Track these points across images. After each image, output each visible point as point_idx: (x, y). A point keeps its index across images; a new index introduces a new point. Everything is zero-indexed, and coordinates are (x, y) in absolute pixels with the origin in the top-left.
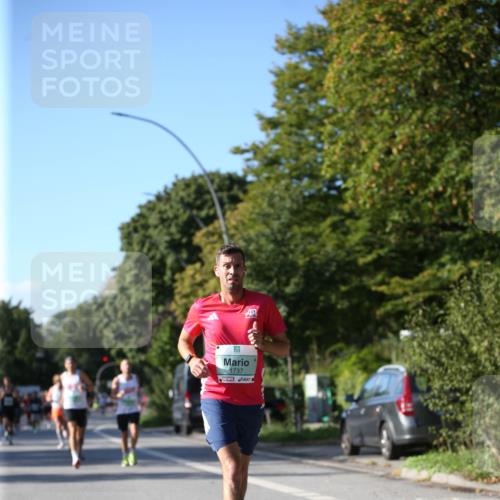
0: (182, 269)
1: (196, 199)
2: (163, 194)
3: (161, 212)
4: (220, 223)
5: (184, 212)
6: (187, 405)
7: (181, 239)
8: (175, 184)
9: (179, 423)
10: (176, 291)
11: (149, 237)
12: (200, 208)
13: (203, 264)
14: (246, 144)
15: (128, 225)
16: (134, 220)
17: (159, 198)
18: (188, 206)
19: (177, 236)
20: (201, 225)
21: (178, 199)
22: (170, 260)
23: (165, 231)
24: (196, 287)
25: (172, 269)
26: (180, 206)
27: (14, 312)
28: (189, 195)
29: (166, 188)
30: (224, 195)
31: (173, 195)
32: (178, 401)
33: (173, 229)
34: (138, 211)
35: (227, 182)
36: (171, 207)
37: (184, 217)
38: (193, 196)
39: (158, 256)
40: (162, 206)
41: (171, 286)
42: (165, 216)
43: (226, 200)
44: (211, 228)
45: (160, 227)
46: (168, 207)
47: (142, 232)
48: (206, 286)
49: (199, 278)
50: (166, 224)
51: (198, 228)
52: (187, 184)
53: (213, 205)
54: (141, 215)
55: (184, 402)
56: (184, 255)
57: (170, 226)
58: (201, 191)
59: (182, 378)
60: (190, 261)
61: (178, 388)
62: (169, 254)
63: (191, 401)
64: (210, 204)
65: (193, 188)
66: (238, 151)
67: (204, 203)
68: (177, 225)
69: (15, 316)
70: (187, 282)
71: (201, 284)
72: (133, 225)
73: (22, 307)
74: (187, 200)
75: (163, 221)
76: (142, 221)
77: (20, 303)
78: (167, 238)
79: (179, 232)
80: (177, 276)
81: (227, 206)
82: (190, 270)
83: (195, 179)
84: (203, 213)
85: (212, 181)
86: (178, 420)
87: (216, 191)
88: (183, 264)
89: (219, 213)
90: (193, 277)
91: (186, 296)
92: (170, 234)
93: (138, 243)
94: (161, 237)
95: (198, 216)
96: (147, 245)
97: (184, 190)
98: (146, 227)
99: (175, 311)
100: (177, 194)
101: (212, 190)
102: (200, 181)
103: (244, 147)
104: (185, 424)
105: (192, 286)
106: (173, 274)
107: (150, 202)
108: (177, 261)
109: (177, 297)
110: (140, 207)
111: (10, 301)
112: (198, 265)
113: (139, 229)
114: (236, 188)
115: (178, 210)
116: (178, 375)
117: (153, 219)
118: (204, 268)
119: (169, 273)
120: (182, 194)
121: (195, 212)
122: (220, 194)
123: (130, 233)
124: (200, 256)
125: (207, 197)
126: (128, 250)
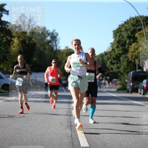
0: (131, 44)
1: (136, 24)
2: (126, 21)
3: (126, 27)
4: (143, 31)
5: (132, 27)
6: (131, 84)
8: (130, 19)
9: (129, 90)
10: (129, 51)
11: (122, 34)
12: (137, 26)
13: (137, 43)
15: (116, 30)
16: (117, 29)
17: (125, 23)
18: (133, 25)
19: (130, 34)
20: (137, 31)
21: (131, 23)
22: (127, 42)
23: (126, 33)
25: (128, 44)
26: (131, 25)
28: (134, 22)
29: (127, 20)
30: (145, 23)
31: (129, 22)
32: (128, 83)
33: (129, 32)
35: (146, 19)
36: (129, 26)
37: (132, 29)
39: (124, 40)
40: (126, 25)
41: (127, 49)
42: (127, 28)
44: (140, 32)
45: (125, 32)
46: (127, 26)
47: (120, 33)
49: (136, 47)
50: (127, 31)
52: (133, 19)
53: (142, 25)
54: (119, 28)
56: (132, 40)
57: (128, 31)
58: (138, 21)
59: (130, 76)
60: (134, 42)
61: (129, 79)
62: (127, 39)
63: (132, 83)
64: (140, 25)
65: (135, 20)
67: (138, 25)
68: (130, 31)
71: (137, 49)
72: (117, 31)
74: (133, 23)
76: (120, 30)
78: (127, 35)
79: (131, 33)
80: (130, 46)
81: (145, 26)
82: (133, 45)
83: (136, 17)
84: (138, 28)
85: (141, 18)
86: (128, 89)
89: (143, 27)
90: (134, 47)
91: (132, 52)
92: (128, 34)
93: (118, 36)
94: (125, 34)
95: (136, 29)
96: (121, 37)
97: (132, 21)
98: (121, 31)
99: (129, 56)
100: (131, 22)
101: (141, 21)
102: (138, 18)
104: (130, 90)
105: (134, 49)
106: (128, 46)
107: (122, 24)
108: (130, 42)
109: (129, 53)
110: (119, 26)
112: (136, 43)
113: (119, 32)
115: (131, 27)
116: (129, 75)
117: (123, 29)
119: (127, 45)
120: (132, 22)
121: (136, 27)
122: (143, 22)
123: (116, 33)
124: (137, 40)
125: (140, 23)
126: (115, 38)
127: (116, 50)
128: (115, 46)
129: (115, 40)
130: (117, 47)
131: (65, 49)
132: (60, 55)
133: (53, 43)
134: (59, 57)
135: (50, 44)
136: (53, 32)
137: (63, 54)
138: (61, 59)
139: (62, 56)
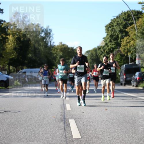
0: (123, 38)
1: (127, 18)
2: (118, 16)
4: (135, 25)
5: (124, 22)
6: (124, 77)
7: (123, 29)
9: (122, 82)
10: (122, 44)
11: (114, 29)
12: (129, 21)
14: (142, 1)
15: (108, 25)
16: (109, 24)
17: (117, 17)
18: (125, 20)
19: (122, 29)
20: (129, 25)
21: (122, 18)
22: (120, 36)
23: (118, 27)
24: (127, 43)
25: (120, 38)
26: (123, 20)
27: (75, 50)
28: (125, 17)
29: (119, 14)
31: (121, 16)
32: (122, 76)
34: (111, 21)
35: (137, 13)
36: (120, 20)
38: (127, 17)
39: (116, 34)
41: (120, 43)
42: (118, 23)
43: (136, 18)
44: (132, 26)
45: (117, 26)
46: (119, 20)
47: (112, 27)
48: (130, 43)
49: (128, 41)
51: (128, 26)
53: (133, 19)
54: (111, 23)
55: (124, 76)
56: (124, 34)
57: (120, 25)
58: (129, 16)
59: (123, 69)
60: (126, 36)
61: (122, 72)
62: (119, 34)
63: (125, 76)
64: (132, 19)
65: (127, 15)
66: (140, 3)
67: (130, 19)
68: (122, 25)
70: (125, 42)
71: (129, 42)
72: (109, 25)
74: (125, 18)
75: (118, 24)
76: (112, 25)
78: (119, 29)
79: (122, 27)
80: (122, 40)
81: (136, 20)
82: (125, 38)
84: (130, 22)
85: (132, 13)
87: (133, 16)
88: (124, 37)
89: (134, 22)
90: (126, 40)
91: (124, 46)
92: (120, 28)
93: (111, 31)
95: (128, 23)
96: (113, 31)
97: (124, 15)
99: (121, 50)
101: (132, 15)
102: (129, 13)
103: (142, 2)
104: (124, 82)
105: (126, 43)
107: (114, 19)
108: (122, 36)
109: (122, 46)
112: (128, 37)
113: (111, 27)
114: (139, 15)
115: (122, 21)
117: (115, 24)
118: (130, 38)
119: (119, 39)
121: (127, 22)
122: (134, 17)
123: (108, 28)
124: (129, 34)
125: (131, 17)
126: (108, 33)
127: (109, 44)
128: (108, 40)
129: (108, 35)
130: (110, 41)
131: (59, 45)
132: (54, 50)
133: (47, 39)
134: (54, 53)
135: (44, 40)
136: (47, 28)
137: (57, 49)
138: (55, 54)
139: (57, 51)
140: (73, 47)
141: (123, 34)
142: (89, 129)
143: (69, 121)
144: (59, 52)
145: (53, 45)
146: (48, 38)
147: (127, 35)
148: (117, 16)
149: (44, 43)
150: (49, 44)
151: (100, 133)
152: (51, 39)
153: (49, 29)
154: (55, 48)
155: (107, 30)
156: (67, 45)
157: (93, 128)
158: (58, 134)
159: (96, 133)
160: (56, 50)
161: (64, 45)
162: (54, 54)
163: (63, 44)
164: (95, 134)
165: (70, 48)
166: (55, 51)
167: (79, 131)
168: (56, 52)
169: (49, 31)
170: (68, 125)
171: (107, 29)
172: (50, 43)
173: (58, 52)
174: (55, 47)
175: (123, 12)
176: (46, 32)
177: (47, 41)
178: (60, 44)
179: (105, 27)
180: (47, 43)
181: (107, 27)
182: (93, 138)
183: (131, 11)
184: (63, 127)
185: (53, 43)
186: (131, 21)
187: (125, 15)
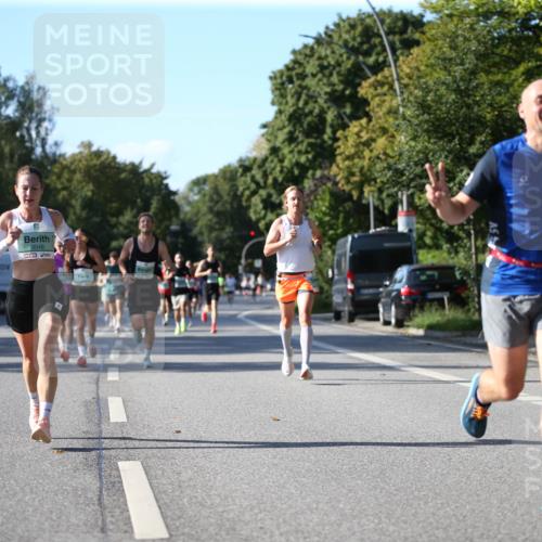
0: (345, 127)
1: (362, 44)
2: (323, 35)
3: (320, 58)
4: (391, 71)
5: (348, 58)
6: (350, 286)
7: (344, 90)
8: (337, 25)
9: (340, 308)
10: (338, 152)
11: (306, 88)
12: (367, 54)
13: (370, 120)
15: (281, 73)
16: (288, 68)
17: (319, 41)
18: (354, 51)
19: (340, 87)
20: (369, 73)
21: (341, 43)
22: (330, 116)
23: (325, 80)
24: (361, 148)
25: (332, 126)
26: (343, 51)
27: (144, 175)
28: (354, 39)
29: (327, 28)
30: (397, 39)
31: (336, 38)
32: (338, 282)
33: (335, 79)
34: (292, 57)
35: (400, 24)
36: (333, 52)
37: (348, 64)
38: (359, 40)
39: (317, 111)
40: (323, 51)
41: (331, 146)
42: (325, 63)
43: (398, 44)
44: (379, 77)
45: (320, 76)
46: (328, 52)
47: (297, 82)
48: (373, 145)
49: (365, 136)
50: (327, 72)
51: (366, 78)
52: (352, 24)
53: (384, 49)
54: (295, 62)
55: (346, 282)
56: (348, 110)
57: (331, 74)
58: (368, 33)
59: (345, 254)
60: (354, 117)
61: (339, 267)
62: (329, 108)
63: (353, 282)
64: (379, 48)
65: (359, 29)
67: (373, 47)
68: (339, 74)
69: (147, 180)
70: (351, 141)
71: (367, 144)
72: (286, 73)
73: (154, 170)
74: (351, 44)
75: (322, 68)
76: (299, 70)
77: (153, 166)
78: (328, 89)
79: (341, 82)
80: (339, 134)
81: (399, 52)
82: (354, 127)
83: (362, 18)
84: (371, 60)
85: (382, 22)
86: (337, 304)
87: (387, 34)
88: (347, 120)
89: (391, 59)
90: (358, 135)
91: (350, 157)
92: (332, 85)
93: (293, 95)
94: (320, 88)
95: (364, 63)
96: (304, 97)
97: (348, 32)
98: (303, 76)
99: (336, 175)
100: (340, 36)
101: (382, 32)
102: (368, 21)
104: (346, 309)
105: (357, 146)
106: (334, 132)
107: (306, 46)
108: (339, 116)
109: (339, 159)
110: (294, 52)
111: (141, 163)
112: (364, 121)
113: (295, 79)
114: (410, 30)
115: (341, 55)
116: (338, 251)
117: (311, 68)
118: (371, 124)
119: (329, 130)
120: (346, 36)
121: (361, 58)
122: (391, 37)
123: (283, 84)
124: (367, 109)
125: (377, 41)
126: (280, 104)
127: (285, 150)
128: (282, 135)
129: (280, 112)
130: (291, 139)
131: (81, 153)
132: (59, 177)
133: (28, 129)
134: (59, 186)
135: (18, 134)
136: (27, 83)
137: (74, 172)
138: (65, 193)
139: (70, 180)
140: (137, 162)
141: (342, 111)
142: (200, 498)
143: (118, 469)
144: (80, 182)
145: (54, 154)
146: (34, 125)
147: (360, 113)
148: (320, 35)
149: (15, 144)
150: (38, 150)
151: (247, 517)
152: (47, 129)
153: (36, 87)
154: (65, 167)
155: (277, 93)
156: (113, 153)
157: (219, 495)
158: (73, 520)
159: (231, 515)
160: (66, 175)
161: (98, 154)
162: (58, 191)
163: (94, 148)
164: (228, 520)
165: (125, 165)
166: (64, 180)
167: (160, 508)
168: (66, 184)
169: (35, 96)
170: (117, 487)
171: (277, 89)
172: (43, 146)
173: (75, 182)
174: (64, 163)
175: (344, 17)
176: (22, 99)
177: (30, 135)
178: (82, 149)
179: (271, 78)
180: (28, 144)
181: (279, 81)
182: (218, 537)
183: (377, 14)
184: (93, 495)
185: (56, 144)
186: (378, 54)
187: (352, 32)
